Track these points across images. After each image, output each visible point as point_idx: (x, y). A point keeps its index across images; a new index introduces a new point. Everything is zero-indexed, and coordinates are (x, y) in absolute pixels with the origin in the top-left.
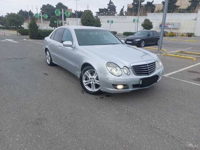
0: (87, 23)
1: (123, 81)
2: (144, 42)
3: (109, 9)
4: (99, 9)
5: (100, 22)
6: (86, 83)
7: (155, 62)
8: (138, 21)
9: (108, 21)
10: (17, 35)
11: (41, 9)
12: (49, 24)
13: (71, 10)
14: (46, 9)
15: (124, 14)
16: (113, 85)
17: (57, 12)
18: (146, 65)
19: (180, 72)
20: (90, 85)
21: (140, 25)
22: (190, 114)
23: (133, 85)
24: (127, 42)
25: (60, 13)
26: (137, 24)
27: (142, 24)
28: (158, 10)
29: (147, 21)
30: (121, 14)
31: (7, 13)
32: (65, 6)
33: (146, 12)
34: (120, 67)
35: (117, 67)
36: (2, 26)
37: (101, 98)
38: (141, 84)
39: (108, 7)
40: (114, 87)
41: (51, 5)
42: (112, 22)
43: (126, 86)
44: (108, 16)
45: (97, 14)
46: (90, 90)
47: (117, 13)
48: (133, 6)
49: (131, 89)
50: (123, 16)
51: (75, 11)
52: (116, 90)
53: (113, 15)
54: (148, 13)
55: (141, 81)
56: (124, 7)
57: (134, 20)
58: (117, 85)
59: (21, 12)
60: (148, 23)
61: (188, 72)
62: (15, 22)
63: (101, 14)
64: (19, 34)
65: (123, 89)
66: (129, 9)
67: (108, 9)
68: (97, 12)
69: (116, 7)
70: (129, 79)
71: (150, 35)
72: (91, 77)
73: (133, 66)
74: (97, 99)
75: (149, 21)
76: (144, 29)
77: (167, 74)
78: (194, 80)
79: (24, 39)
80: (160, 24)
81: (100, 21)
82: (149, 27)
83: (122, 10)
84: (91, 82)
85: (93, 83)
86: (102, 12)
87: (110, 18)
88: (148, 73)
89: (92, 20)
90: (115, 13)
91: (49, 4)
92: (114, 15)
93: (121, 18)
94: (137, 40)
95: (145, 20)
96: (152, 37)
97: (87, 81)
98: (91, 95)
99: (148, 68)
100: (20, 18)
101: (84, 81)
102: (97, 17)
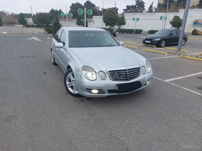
0: (108, 21)
1: (97, 85)
2: (164, 42)
3: (137, 6)
4: (127, 6)
5: (124, 20)
6: (69, 84)
7: (139, 68)
8: (166, 18)
9: (134, 18)
10: (45, 33)
11: (70, 8)
12: (76, 22)
13: (99, 7)
14: (75, 8)
15: (154, 11)
16: (87, 89)
17: (80, 11)
18: (126, 70)
19: (187, 78)
20: (72, 87)
21: (168, 22)
22: (164, 127)
23: (108, 90)
24: (146, 42)
25: (82, 11)
26: (164, 21)
27: (171, 21)
28: (193, 6)
29: (176, 18)
30: (150, 10)
31: (36, 13)
32: (93, 4)
33: (178, 8)
34: (95, 72)
35: (93, 71)
36: (35, 24)
37: (80, 101)
38: (117, 89)
39: (136, 4)
40: (88, 91)
41: (79, 4)
42: (138, 19)
43: (101, 91)
44: (135, 13)
45: (124, 11)
46: (72, 92)
47: (145, 10)
48: (164, 2)
49: (107, 94)
50: (151, 13)
51: (102, 9)
52: (90, 94)
53: (141, 11)
54: (180, 10)
55: (117, 87)
56: (153, 3)
57: (161, 17)
58: (91, 89)
59: (52, 11)
60: (178, 20)
61: (198, 78)
62: (43, 21)
63: (128, 11)
64: (46, 32)
65: (98, 93)
66: (159, 5)
67: (135, 6)
68: (125, 9)
69: (144, 3)
70: (103, 84)
71: (172, 34)
72: (73, 79)
73: (109, 71)
74: (76, 101)
75: (179, 19)
76: (172, 27)
77: (170, 79)
78: (197, 88)
79: (48, 37)
80: (194, 21)
81: (125, 18)
82: (178, 25)
83: (151, 6)
84: (73, 84)
85: (74, 85)
86: (129, 9)
87: (137, 15)
88: (127, 79)
89: (114, 18)
90: (143, 10)
91: (78, 3)
92: (143, 12)
93: (149, 15)
94: (157, 40)
95: (174, 17)
96: (175, 36)
97: (70, 83)
98: (73, 97)
99: (128, 73)
100: (47, 17)
101: (68, 83)
102: (123, 14)
